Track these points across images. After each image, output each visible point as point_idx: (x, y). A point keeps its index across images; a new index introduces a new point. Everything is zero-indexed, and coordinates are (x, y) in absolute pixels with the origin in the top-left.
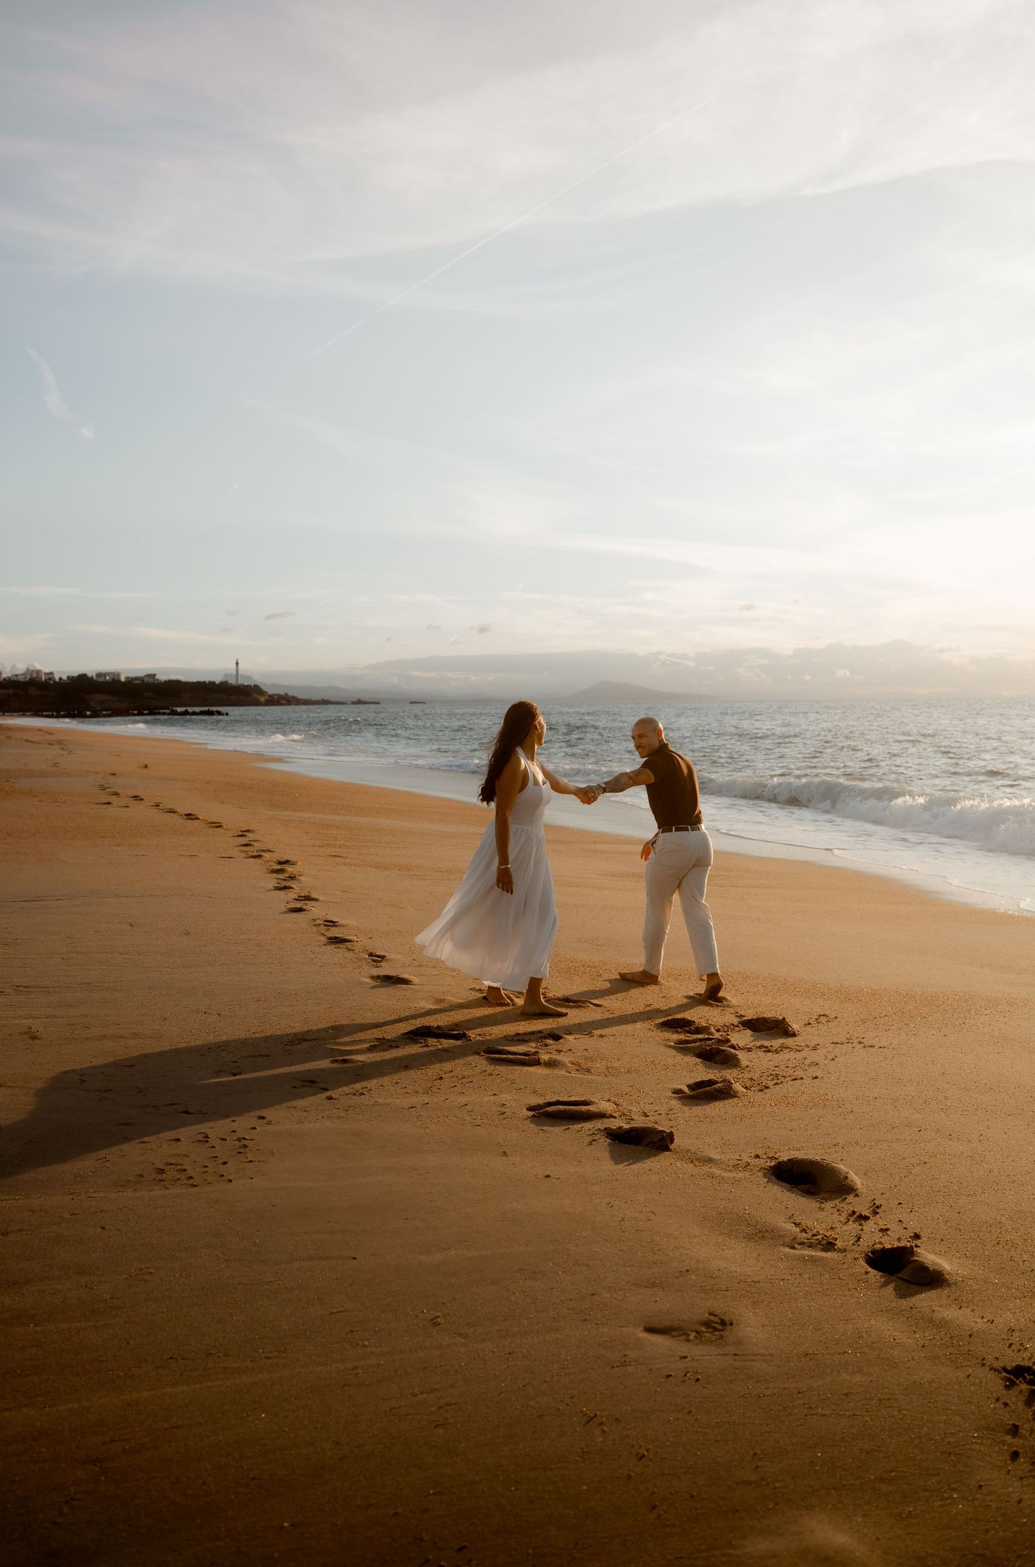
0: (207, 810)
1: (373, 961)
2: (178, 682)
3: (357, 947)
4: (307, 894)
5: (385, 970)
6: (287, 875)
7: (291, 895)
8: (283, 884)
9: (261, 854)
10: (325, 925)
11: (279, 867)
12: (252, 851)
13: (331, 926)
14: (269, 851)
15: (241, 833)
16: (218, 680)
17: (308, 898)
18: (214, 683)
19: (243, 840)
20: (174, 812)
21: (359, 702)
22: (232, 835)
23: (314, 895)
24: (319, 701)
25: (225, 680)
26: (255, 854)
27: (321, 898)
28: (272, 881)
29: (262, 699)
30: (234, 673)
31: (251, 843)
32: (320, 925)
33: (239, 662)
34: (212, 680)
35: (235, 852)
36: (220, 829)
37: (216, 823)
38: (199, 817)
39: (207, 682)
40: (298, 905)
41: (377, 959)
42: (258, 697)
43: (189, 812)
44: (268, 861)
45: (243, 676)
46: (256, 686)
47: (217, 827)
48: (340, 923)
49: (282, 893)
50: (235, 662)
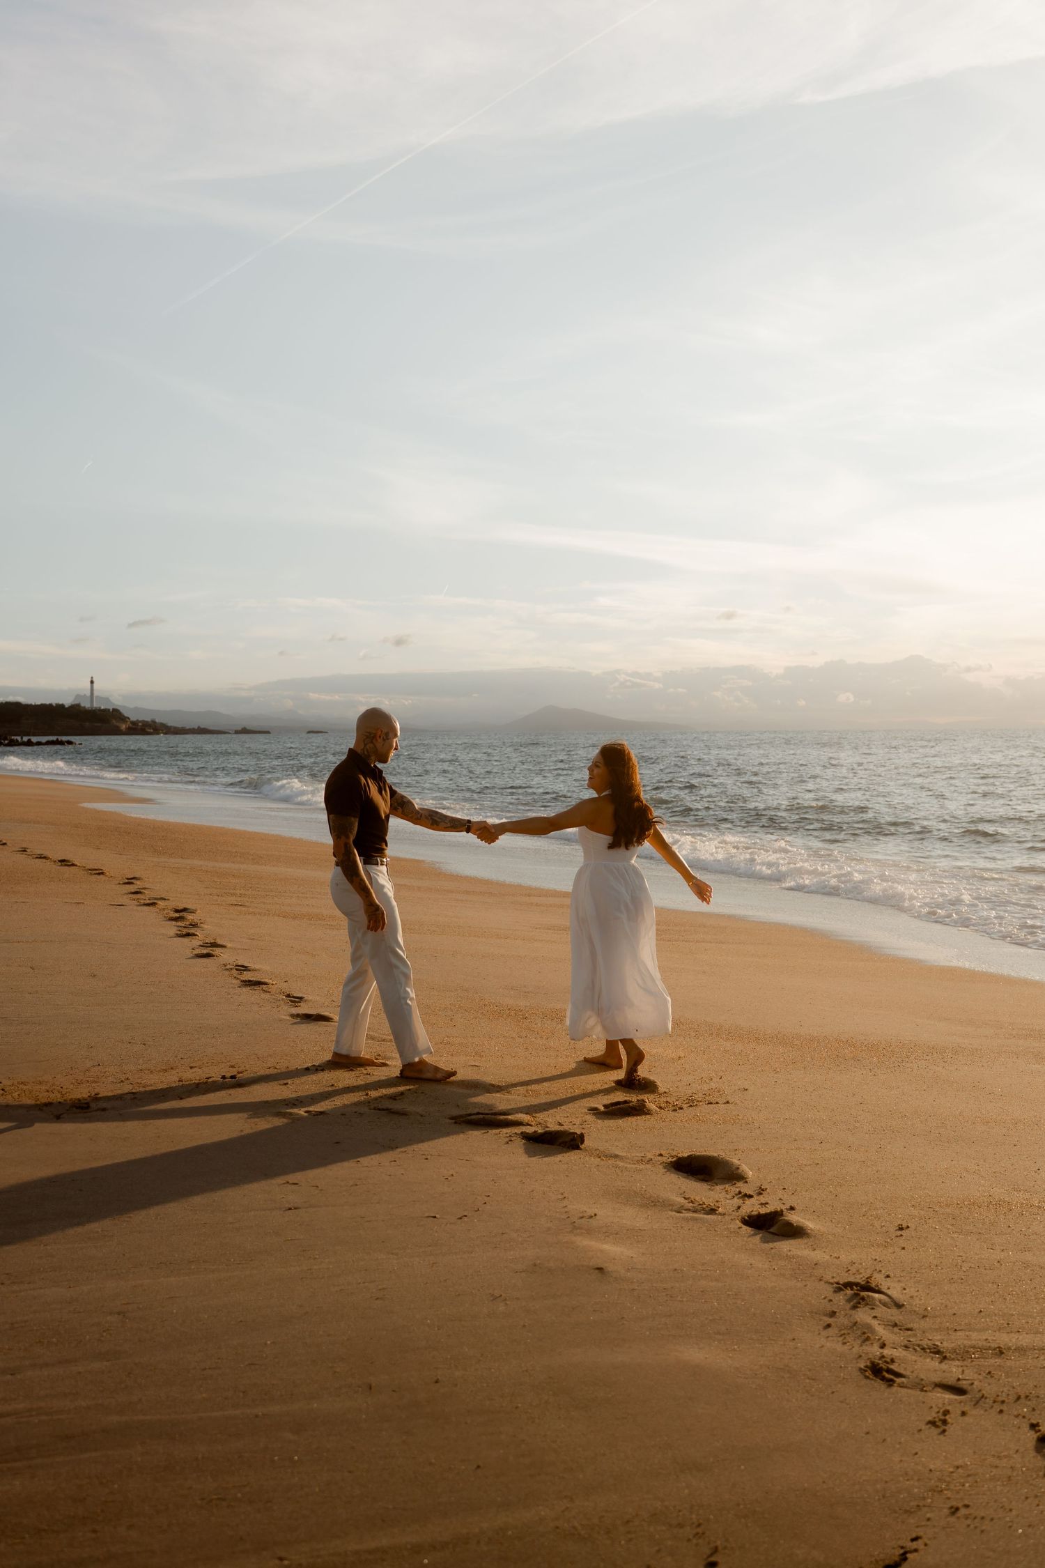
0: (85, 856)
1: (291, 1001)
2: (18, 704)
3: (273, 989)
4: (212, 941)
5: (303, 1009)
6: (188, 923)
7: (196, 942)
8: (185, 931)
9: (156, 901)
10: (237, 970)
11: (177, 915)
12: (144, 898)
13: (244, 970)
14: (162, 899)
15: (127, 881)
16: (67, 701)
17: (214, 945)
18: (62, 706)
19: (132, 888)
20: (45, 858)
21: (245, 731)
22: (118, 882)
23: (219, 942)
24: (194, 729)
25: (77, 702)
26: (148, 902)
27: (229, 945)
28: (172, 928)
29: (123, 727)
30: (88, 694)
31: (142, 891)
32: (231, 969)
33: (94, 680)
34: (61, 703)
35: (125, 900)
36: (101, 876)
37: (96, 870)
38: (76, 863)
39: (54, 705)
40: (205, 951)
41: (297, 1000)
42: (118, 724)
43: (63, 858)
44: (164, 909)
45: (97, 697)
46: (115, 711)
47: (99, 874)
48: (253, 967)
49: (186, 940)
50: (90, 680)
